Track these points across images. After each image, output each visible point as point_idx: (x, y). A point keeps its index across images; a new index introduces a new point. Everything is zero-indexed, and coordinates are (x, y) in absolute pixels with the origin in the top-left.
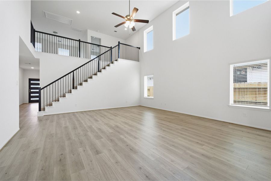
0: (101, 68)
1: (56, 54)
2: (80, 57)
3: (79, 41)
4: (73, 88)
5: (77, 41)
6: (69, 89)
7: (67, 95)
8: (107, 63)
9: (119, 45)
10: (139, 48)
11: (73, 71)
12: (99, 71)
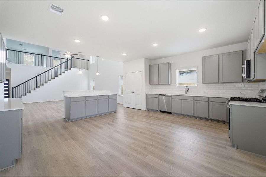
0: (58, 74)
1: (23, 65)
2: (42, 66)
3: (42, 55)
4: (37, 87)
5: (40, 55)
6: (34, 88)
7: (32, 91)
8: (63, 70)
9: (72, 59)
10: (88, 60)
11: (36, 77)
12: (56, 76)
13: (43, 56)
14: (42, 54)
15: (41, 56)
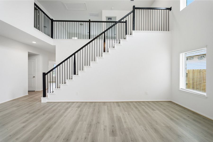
10: (170, 9)
11: (74, 54)
13: (91, 23)
14: (90, 20)
15: (88, 23)
